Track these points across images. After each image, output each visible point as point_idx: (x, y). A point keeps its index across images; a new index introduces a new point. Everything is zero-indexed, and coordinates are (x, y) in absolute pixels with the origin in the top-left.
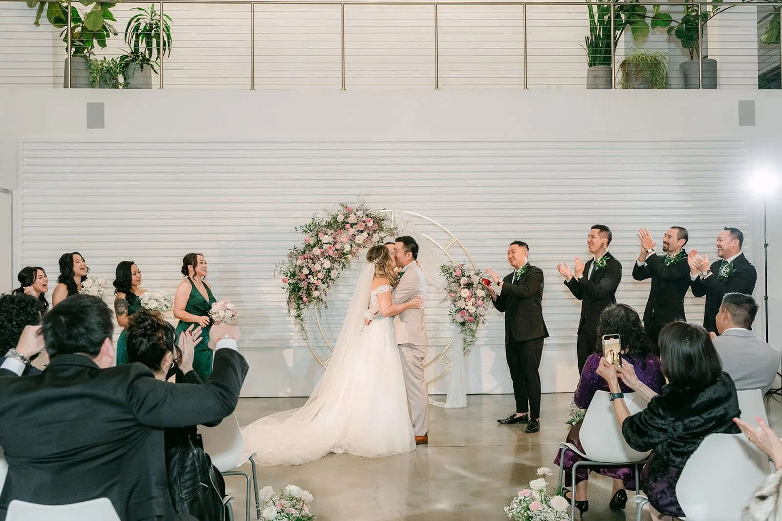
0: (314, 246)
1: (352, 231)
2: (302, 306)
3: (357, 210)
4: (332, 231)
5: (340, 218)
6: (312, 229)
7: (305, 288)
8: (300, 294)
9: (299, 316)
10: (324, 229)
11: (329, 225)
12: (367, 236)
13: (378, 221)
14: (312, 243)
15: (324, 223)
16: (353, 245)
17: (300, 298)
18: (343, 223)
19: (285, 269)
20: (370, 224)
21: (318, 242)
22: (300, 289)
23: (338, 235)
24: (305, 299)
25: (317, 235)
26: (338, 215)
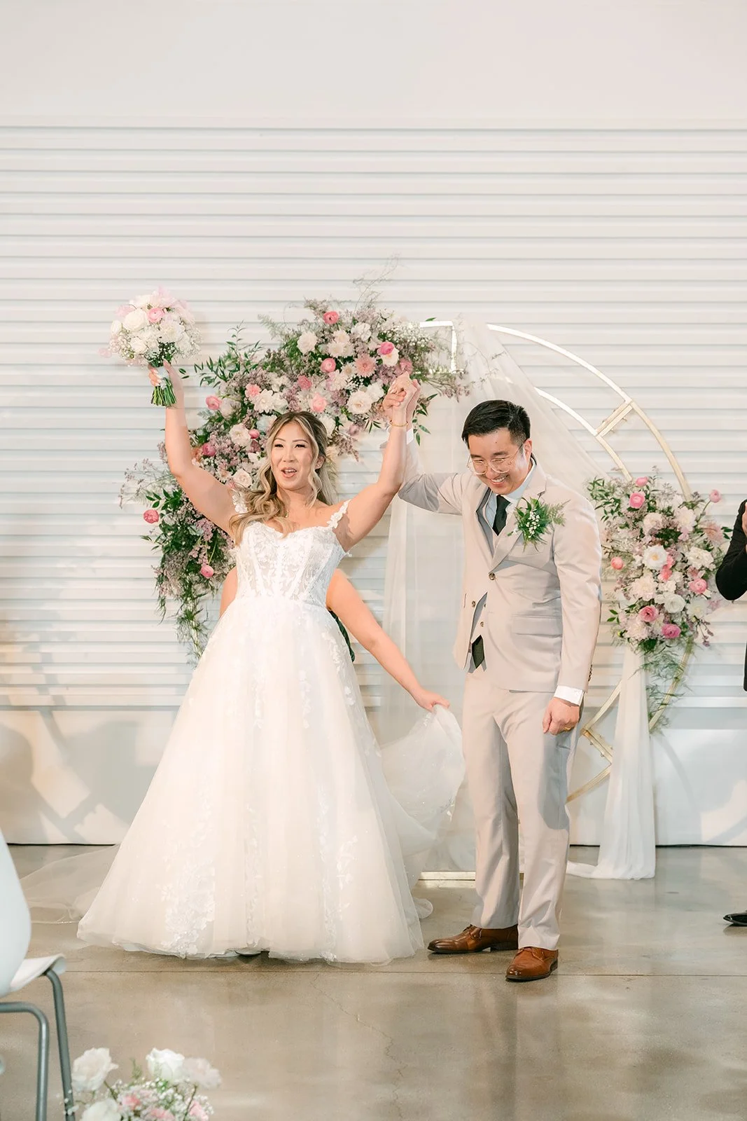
0: (234, 421)
1: (340, 380)
2: (199, 588)
3: (355, 322)
4: (284, 380)
5: (307, 343)
6: (227, 374)
7: (208, 538)
8: (194, 554)
9: (189, 616)
10: (261, 371)
11: (276, 364)
12: (382, 393)
13: (413, 353)
14: (227, 411)
15: (260, 356)
16: (343, 418)
17: (194, 567)
18: (314, 356)
19: (151, 485)
20: (391, 360)
21: (244, 410)
22: (192, 540)
23: (299, 389)
24: (207, 569)
25: (242, 391)
26: (299, 335)
